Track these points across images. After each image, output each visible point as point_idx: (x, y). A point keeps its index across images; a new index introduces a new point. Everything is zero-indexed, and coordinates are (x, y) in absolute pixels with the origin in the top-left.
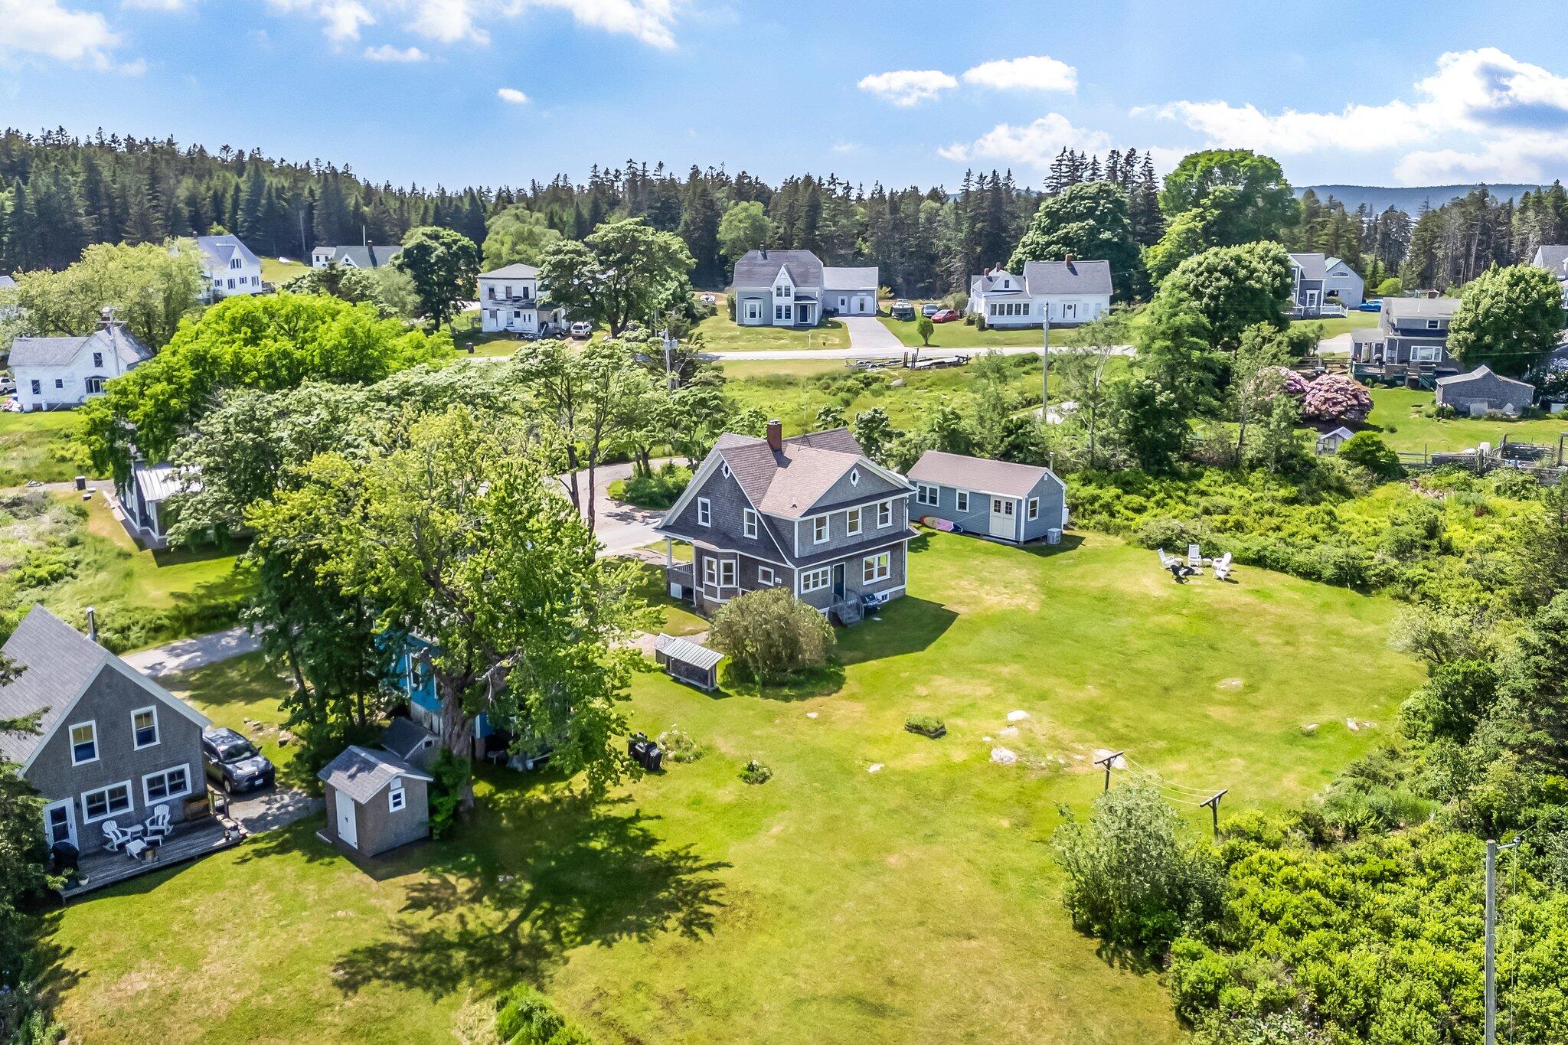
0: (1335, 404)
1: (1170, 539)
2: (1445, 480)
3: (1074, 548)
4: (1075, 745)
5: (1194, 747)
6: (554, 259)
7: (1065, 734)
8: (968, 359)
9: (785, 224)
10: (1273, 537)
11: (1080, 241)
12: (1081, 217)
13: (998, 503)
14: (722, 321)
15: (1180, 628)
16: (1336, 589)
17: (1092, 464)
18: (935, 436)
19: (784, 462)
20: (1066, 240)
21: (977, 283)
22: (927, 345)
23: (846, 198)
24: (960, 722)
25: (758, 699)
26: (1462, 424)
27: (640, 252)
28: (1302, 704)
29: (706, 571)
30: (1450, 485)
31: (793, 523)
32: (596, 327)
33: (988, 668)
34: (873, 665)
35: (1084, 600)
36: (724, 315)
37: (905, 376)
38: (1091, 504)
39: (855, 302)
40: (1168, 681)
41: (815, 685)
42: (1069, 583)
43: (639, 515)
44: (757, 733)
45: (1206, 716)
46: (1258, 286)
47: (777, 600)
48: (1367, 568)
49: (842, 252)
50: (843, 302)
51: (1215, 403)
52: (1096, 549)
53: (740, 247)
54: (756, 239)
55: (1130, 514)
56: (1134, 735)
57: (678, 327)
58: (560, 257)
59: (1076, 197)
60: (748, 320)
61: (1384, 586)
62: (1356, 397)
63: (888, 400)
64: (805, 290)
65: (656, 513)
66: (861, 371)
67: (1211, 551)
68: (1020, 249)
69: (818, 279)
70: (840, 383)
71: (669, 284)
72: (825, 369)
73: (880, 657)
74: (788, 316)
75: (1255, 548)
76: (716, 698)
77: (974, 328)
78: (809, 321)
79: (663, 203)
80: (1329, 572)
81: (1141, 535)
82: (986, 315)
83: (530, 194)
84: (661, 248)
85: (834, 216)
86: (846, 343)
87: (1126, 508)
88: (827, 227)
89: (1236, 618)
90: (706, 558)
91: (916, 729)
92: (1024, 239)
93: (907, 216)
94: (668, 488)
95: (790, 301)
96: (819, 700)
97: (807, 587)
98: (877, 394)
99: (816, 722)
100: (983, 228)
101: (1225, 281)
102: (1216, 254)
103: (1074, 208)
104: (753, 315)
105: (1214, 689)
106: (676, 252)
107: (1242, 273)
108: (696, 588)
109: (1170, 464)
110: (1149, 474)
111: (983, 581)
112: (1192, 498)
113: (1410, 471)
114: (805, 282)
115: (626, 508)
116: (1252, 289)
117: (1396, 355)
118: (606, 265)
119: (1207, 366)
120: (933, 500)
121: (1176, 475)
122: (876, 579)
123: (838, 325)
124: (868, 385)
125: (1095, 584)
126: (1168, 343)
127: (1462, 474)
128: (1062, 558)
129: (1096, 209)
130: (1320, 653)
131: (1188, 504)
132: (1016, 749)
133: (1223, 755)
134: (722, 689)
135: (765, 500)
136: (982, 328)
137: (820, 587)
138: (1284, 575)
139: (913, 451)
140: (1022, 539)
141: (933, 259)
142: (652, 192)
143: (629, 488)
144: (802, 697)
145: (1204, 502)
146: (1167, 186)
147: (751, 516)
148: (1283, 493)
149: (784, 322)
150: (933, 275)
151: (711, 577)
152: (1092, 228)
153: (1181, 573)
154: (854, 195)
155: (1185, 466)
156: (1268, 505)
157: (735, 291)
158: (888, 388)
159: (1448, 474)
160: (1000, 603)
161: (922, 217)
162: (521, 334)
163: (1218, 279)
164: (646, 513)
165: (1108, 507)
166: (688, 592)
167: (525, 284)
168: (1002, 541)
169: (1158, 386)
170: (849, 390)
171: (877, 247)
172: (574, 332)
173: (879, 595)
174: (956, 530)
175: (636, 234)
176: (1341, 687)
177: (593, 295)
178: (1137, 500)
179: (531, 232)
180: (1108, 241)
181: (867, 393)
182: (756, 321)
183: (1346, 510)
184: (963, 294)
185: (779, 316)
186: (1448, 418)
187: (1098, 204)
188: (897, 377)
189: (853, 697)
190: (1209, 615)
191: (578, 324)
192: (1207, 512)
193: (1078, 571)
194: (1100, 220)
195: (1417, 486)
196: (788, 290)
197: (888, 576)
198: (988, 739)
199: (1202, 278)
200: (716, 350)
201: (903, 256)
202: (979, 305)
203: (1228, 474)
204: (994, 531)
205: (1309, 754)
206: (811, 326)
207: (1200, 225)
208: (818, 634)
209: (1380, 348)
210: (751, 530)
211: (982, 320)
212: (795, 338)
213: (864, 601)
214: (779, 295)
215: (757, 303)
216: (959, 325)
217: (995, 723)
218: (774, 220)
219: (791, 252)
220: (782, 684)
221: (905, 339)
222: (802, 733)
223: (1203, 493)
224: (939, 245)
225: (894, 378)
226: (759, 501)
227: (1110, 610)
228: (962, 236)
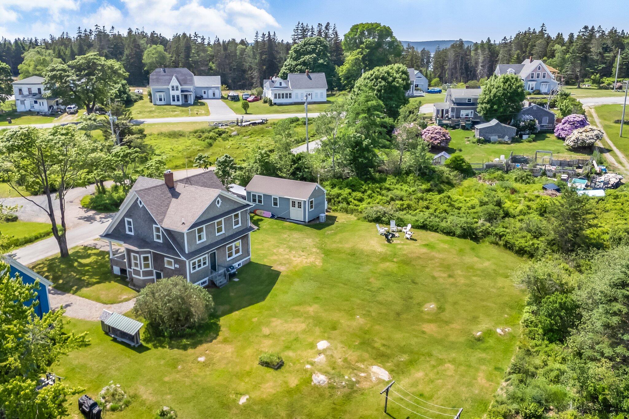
0: (436, 140)
1: (379, 217)
2: (493, 176)
3: (333, 224)
4: (359, 364)
5: (423, 358)
6: (50, 74)
7: (353, 356)
8: (267, 120)
9: (175, 56)
10: (427, 213)
11: (310, 64)
12: (310, 53)
13: (294, 203)
14: (146, 102)
15: (395, 270)
16: (463, 240)
17: (334, 176)
18: (257, 165)
19: (176, 195)
20: (304, 63)
21: (267, 83)
22: (246, 113)
23: (202, 44)
24: (291, 354)
25: (167, 350)
26: (488, 146)
27: (98, 70)
28: (469, 318)
29: (133, 261)
30: (495, 178)
31: (183, 234)
32: (80, 107)
33: (301, 309)
34: (236, 314)
35: (343, 256)
36: (146, 99)
37: (239, 130)
38: (337, 198)
39: (210, 92)
40: (398, 308)
41: (202, 335)
42: (334, 246)
43: (98, 217)
44: (166, 379)
45: (424, 333)
46: (397, 85)
47: (176, 285)
48: (476, 228)
49: (203, 68)
50: (205, 93)
51: (388, 143)
52: (343, 223)
53: (153, 66)
54: (161, 63)
55: (356, 202)
56: (389, 352)
57: (118, 110)
58: (54, 73)
59: (307, 44)
60: (158, 102)
61: (485, 237)
62: (444, 136)
63: (231, 143)
64: (186, 87)
65: (108, 214)
66: (216, 128)
67: (401, 223)
68: (284, 67)
69: (192, 82)
70: (206, 134)
71: (116, 86)
72: (198, 127)
73: (239, 308)
74: (178, 100)
75: (422, 220)
76: (140, 352)
77: (267, 105)
78: (189, 102)
79: (115, 46)
80: (459, 231)
81: (364, 215)
82: (272, 98)
83: (50, 41)
84: (109, 68)
85: (198, 52)
86: (208, 113)
87: (354, 199)
88: (194, 57)
89: (421, 262)
90: (132, 254)
91: (266, 364)
92: (285, 63)
93: (231, 52)
94: (114, 201)
95: (178, 93)
96: (205, 346)
97: (194, 268)
98: (224, 139)
99: (205, 365)
100: (266, 58)
101: (383, 83)
102: (378, 70)
103: (307, 48)
104: (161, 100)
105: (422, 312)
106: (117, 70)
107: (390, 79)
108: (128, 269)
109: (370, 174)
110: (362, 180)
111: (291, 248)
112: (384, 192)
113: (477, 172)
114: (185, 83)
115: (91, 213)
116: (395, 87)
117: (454, 115)
118: (81, 77)
119: (383, 125)
120: (260, 201)
121: (374, 180)
122: (234, 256)
123: (203, 104)
124: (220, 135)
125: (347, 246)
126: (366, 115)
127: (500, 172)
128: (328, 231)
129: (316, 49)
130: (467, 282)
131: (383, 195)
132: (326, 373)
133: (441, 362)
134: (144, 344)
135: (165, 220)
136: (271, 105)
137: (202, 267)
138: (437, 234)
139: (247, 174)
140: (307, 221)
141: (244, 71)
142: (109, 40)
143: (92, 201)
144: (194, 345)
145: (390, 194)
146: (345, 39)
147: (158, 230)
148: (424, 187)
149: (176, 103)
150: (244, 79)
151: (136, 265)
152: (315, 58)
153: (389, 237)
154: (206, 42)
155: (377, 175)
156: (420, 195)
157: (151, 88)
158: (230, 136)
159: (493, 173)
160: (301, 262)
161: (238, 53)
162: (38, 112)
163: (380, 82)
164: (102, 215)
165: (346, 200)
166: (123, 271)
167: (39, 86)
168: (297, 222)
169: (363, 136)
170: (211, 138)
171: (219, 65)
172: (67, 110)
173: (236, 265)
174: (273, 217)
175: (95, 61)
176: (484, 303)
177: (75, 92)
178: (359, 195)
179: (44, 60)
180: (322, 64)
181: (220, 139)
182: (163, 102)
183: (454, 193)
184: (261, 88)
185: (174, 100)
186: (482, 143)
187: (317, 47)
188: (234, 130)
189: (226, 341)
190: (407, 262)
191: (69, 106)
192: (392, 199)
193: (338, 238)
194: (318, 54)
195: (480, 179)
196: (177, 87)
197: (240, 253)
198: (308, 366)
199: (373, 82)
200: (143, 118)
201: (231, 70)
202: (269, 93)
203: (397, 178)
204: (293, 216)
205: (483, 355)
206: (190, 105)
207: (361, 56)
208: (201, 305)
209: (447, 112)
210: (158, 237)
211: (271, 101)
212: (183, 111)
213: (228, 271)
214: (173, 90)
215: (162, 94)
216: (260, 103)
217: (311, 352)
218: (169, 53)
219: (177, 69)
220: (182, 336)
221: (236, 110)
222: (196, 376)
223: (389, 190)
224: (247, 65)
225: (233, 131)
226: (161, 221)
227: (357, 261)
228: (257, 61)
